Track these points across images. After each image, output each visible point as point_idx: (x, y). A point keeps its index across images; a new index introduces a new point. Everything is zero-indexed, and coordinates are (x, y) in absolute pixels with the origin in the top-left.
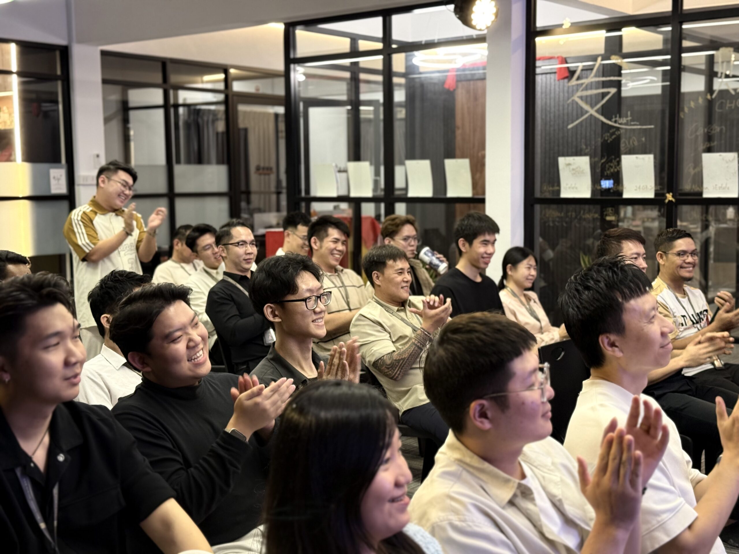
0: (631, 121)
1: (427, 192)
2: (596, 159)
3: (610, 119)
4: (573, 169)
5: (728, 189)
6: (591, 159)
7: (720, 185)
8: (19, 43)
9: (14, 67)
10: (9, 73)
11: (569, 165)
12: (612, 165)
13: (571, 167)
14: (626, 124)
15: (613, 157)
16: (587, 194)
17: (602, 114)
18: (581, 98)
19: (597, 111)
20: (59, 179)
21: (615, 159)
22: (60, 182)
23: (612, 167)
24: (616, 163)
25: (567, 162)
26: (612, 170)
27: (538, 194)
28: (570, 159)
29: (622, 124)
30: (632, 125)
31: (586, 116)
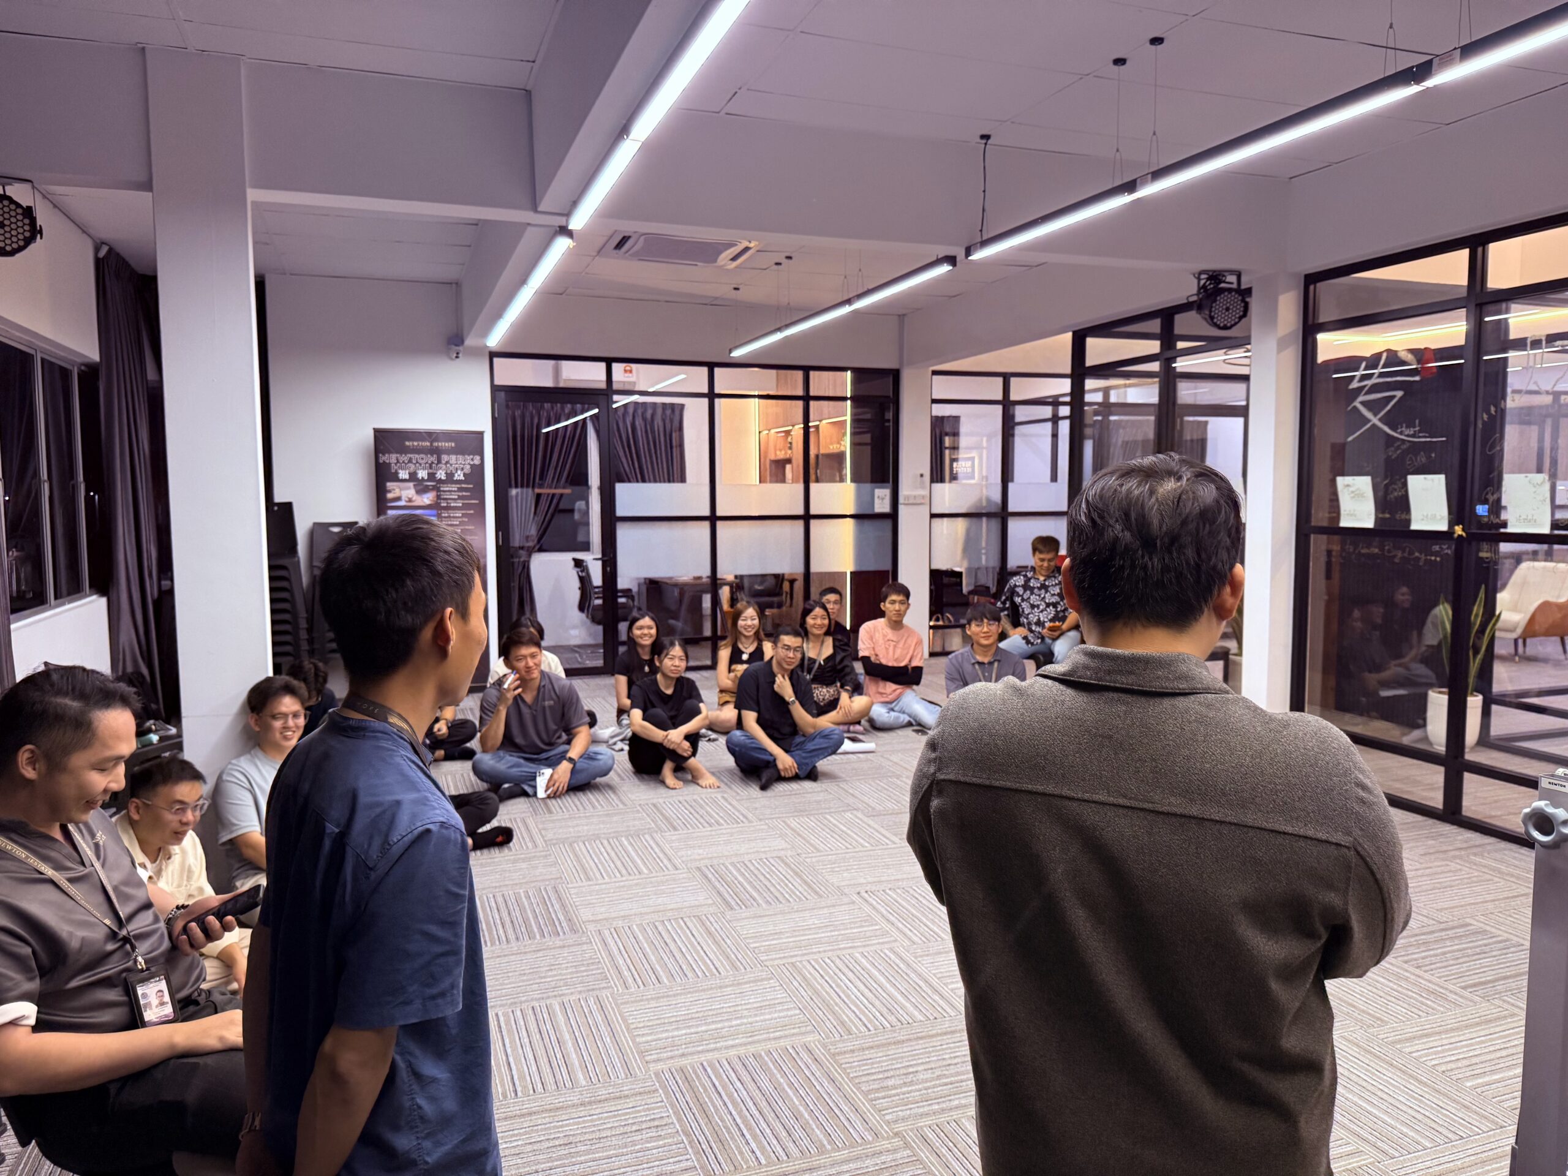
0: (1420, 431)
2: (1379, 480)
3: (1394, 429)
4: (1353, 492)
5: (1535, 521)
6: (1372, 479)
7: (1524, 517)
8: (855, 370)
9: (848, 393)
10: (844, 399)
11: (1348, 486)
12: (1396, 487)
13: (1351, 489)
14: (1413, 436)
15: (1398, 477)
16: (1369, 523)
17: (1386, 424)
18: (1363, 403)
19: (1380, 420)
20: (883, 499)
21: (1400, 480)
22: (885, 501)
23: (1395, 490)
24: (1400, 485)
25: (1346, 483)
26: (1396, 494)
28: (1348, 480)
29: (1408, 436)
30: (1420, 437)
31: (1368, 426)
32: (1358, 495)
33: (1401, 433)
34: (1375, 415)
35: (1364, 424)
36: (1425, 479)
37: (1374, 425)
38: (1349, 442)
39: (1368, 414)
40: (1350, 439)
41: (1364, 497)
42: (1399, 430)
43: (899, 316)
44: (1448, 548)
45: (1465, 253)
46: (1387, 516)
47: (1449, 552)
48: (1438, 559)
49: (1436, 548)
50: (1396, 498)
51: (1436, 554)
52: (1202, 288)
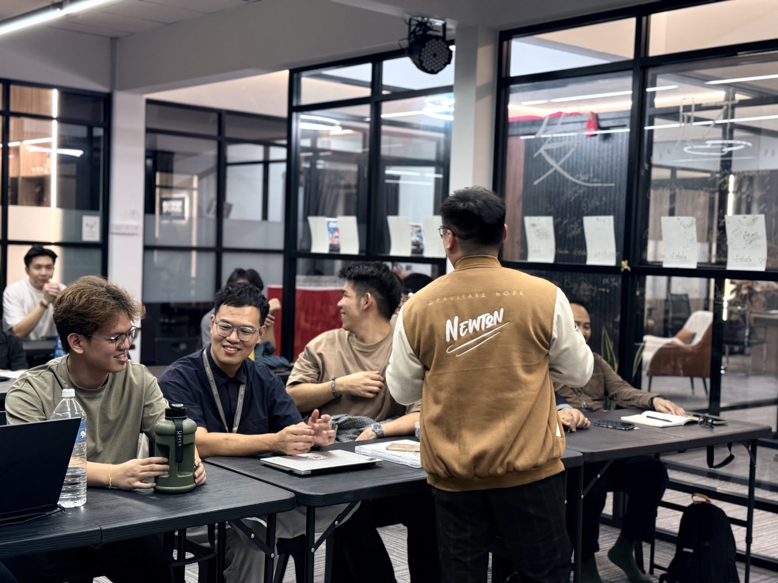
0: (594, 177)
1: (407, 251)
2: (559, 220)
3: (572, 175)
4: (538, 231)
5: (685, 258)
6: (554, 219)
7: (677, 254)
8: (62, 89)
9: (55, 113)
10: (50, 118)
11: (534, 225)
12: (574, 226)
13: (537, 228)
14: (588, 181)
15: (575, 218)
16: (550, 259)
17: (566, 170)
18: (547, 151)
19: (561, 166)
20: (92, 227)
21: (577, 220)
22: (94, 229)
23: (574, 229)
24: (578, 225)
25: (532, 222)
26: (574, 233)
28: (534, 219)
29: (584, 181)
30: (593, 183)
31: (551, 171)
32: (541, 234)
33: (578, 178)
34: (557, 162)
35: (548, 170)
36: (598, 219)
37: (555, 171)
38: (535, 186)
39: (551, 161)
40: (536, 183)
41: (547, 235)
42: (577, 176)
43: (112, 38)
44: (615, 281)
45: (632, 22)
46: (566, 252)
47: (617, 284)
48: (608, 291)
49: (606, 281)
50: (573, 237)
51: (606, 286)
52: (412, 33)
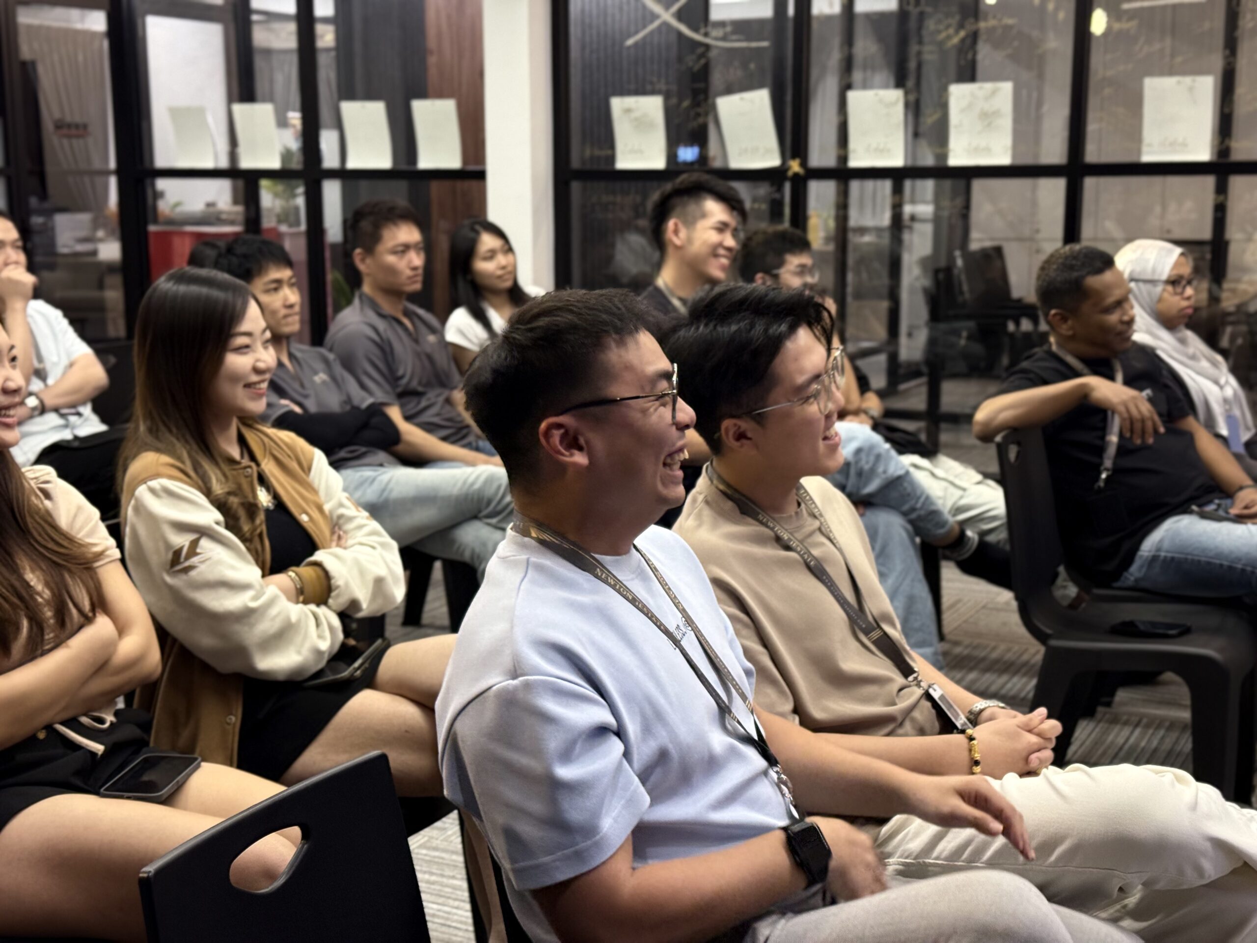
0: (732, 33)
1: (383, 160)
2: (672, 100)
3: (696, 29)
4: (636, 119)
5: (888, 151)
6: (665, 101)
7: (875, 145)
11: (628, 111)
13: (633, 115)
14: (724, 39)
15: (703, 97)
16: (658, 163)
17: (683, 21)
19: (674, 16)
21: (704, 102)
23: (701, 115)
24: (706, 110)
25: (625, 106)
27: (575, 163)
28: (631, 101)
29: (717, 39)
30: (733, 41)
31: (656, 24)
32: (641, 124)
33: (706, 35)
34: (667, 7)
35: (652, 21)
36: (742, 99)
37: (665, 24)
38: (629, 48)
39: (657, 9)
40: (630, 42)
41: (651, 125)
42: (703, 31)
44: (776, 192)
47: (778, 196)
48: (764, 207)
51: (760, 199)
